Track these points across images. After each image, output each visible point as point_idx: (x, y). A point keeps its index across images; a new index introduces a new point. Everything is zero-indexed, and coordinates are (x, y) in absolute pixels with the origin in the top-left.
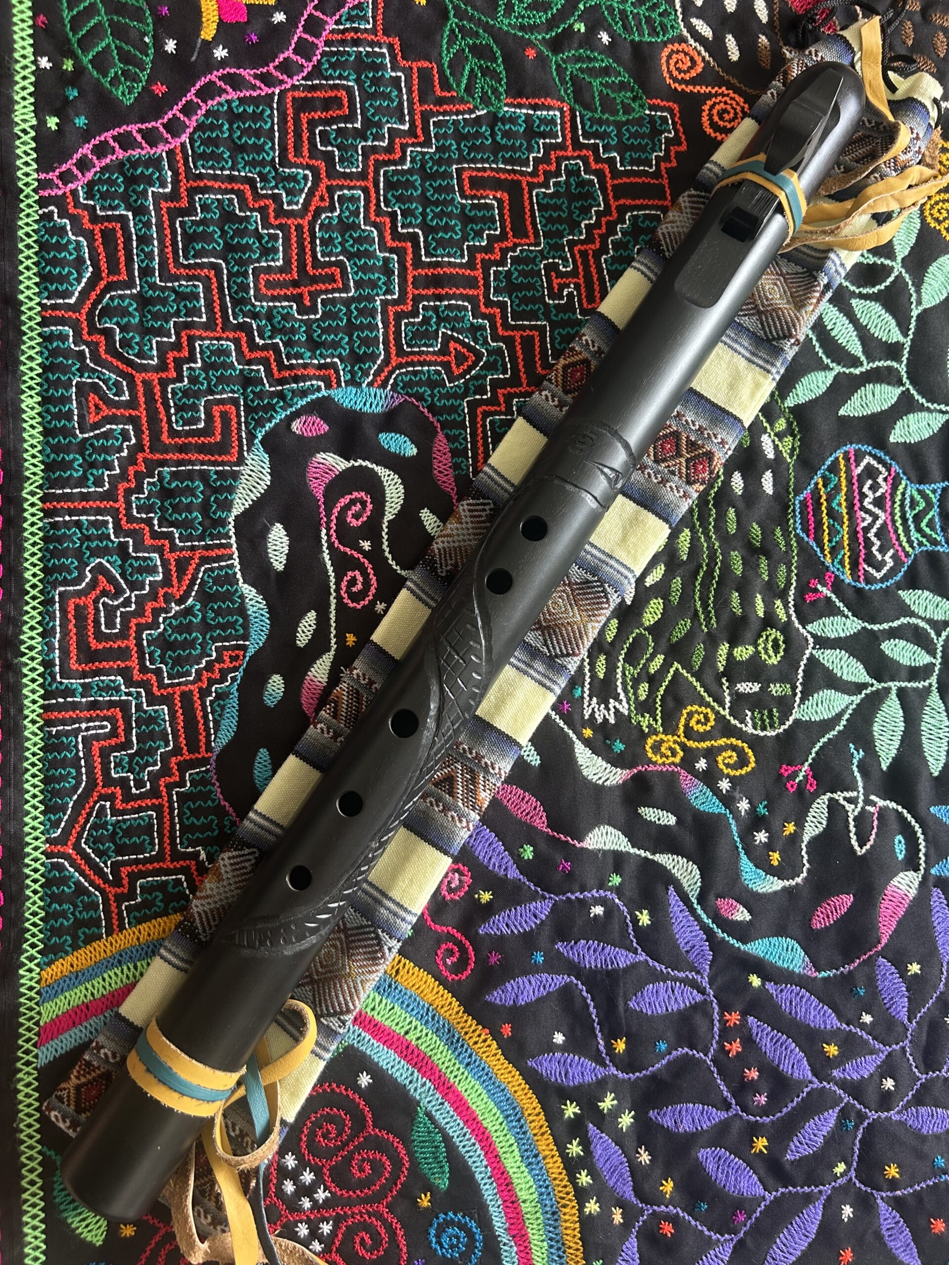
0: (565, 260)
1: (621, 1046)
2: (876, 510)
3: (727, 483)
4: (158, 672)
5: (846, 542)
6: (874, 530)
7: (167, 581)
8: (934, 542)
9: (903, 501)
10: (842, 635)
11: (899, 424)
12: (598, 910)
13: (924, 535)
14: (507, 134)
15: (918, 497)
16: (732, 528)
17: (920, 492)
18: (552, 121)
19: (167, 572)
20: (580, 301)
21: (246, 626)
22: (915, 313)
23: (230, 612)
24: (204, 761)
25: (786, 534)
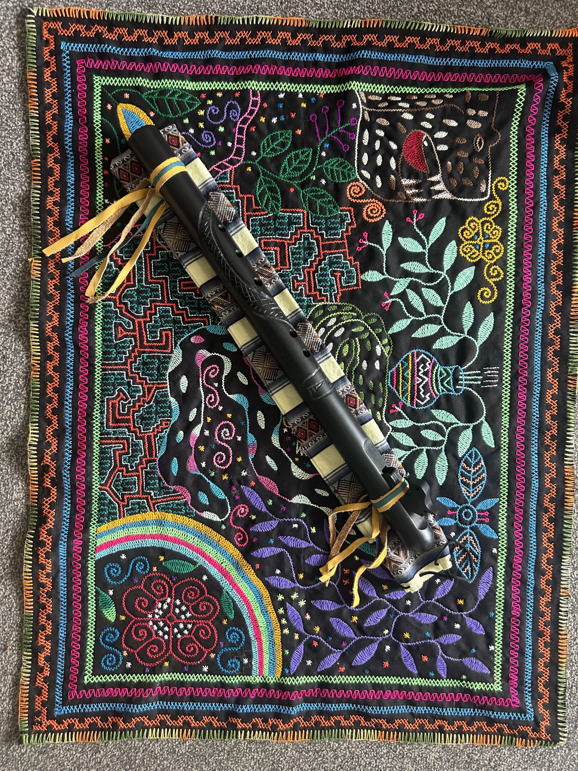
0: (300, 275)
1: (301, 576)
2: (424, 377)
3: (360, 365)
4: (139, 428)
5: (409, 390)
6: (422, 385)
7: (144, 395)
8: (449, 390)
9: (436, 373)
10: (404, 427)
11: (438, 341)
12: (296, 526)
13: (445, 387)
14: (281, 224)
15: (444, 372)
16: (361, 383)
17: (444, 369)
18: (299, 218)
19: (144, 392)
20: (305, 291)
21: (171, 413)
22: (449, 294)
23: (165, 407)
24: (155, 461)
25: (384, 386)
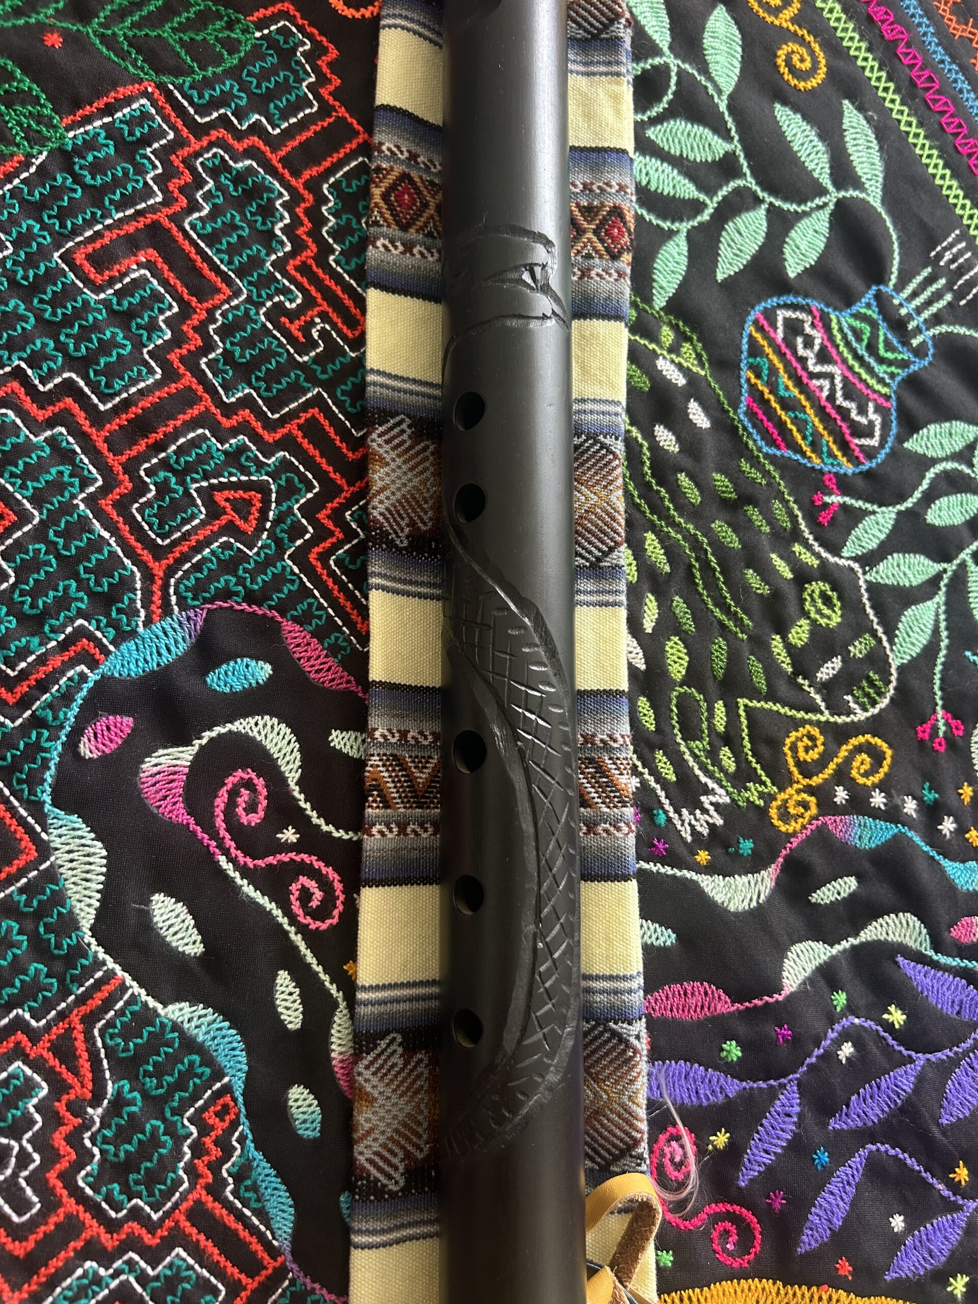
0: (285, 291)
1: (962, 1174)
2: (827, 368)
3: (655, 447)
4: (136, 1213)
5: (820, 428)
6: (839, 394)
7: (58, 1087)
8: (904, 364)
9: (844, 337)
10: (883, 537)
11: (787, 250)
12: (847, 1050)
13: (890, 363)
14: (97, 168)
15: (857, 324)
16: (694, 496)
17: (857, 316)
18: (144, 116)
19: (50, 1076)
20: (340, 333)
21: (208, 1059)
22: (723, 107)
23: (174, 1059)
24: (280, 1274)
25: (755, 462)
